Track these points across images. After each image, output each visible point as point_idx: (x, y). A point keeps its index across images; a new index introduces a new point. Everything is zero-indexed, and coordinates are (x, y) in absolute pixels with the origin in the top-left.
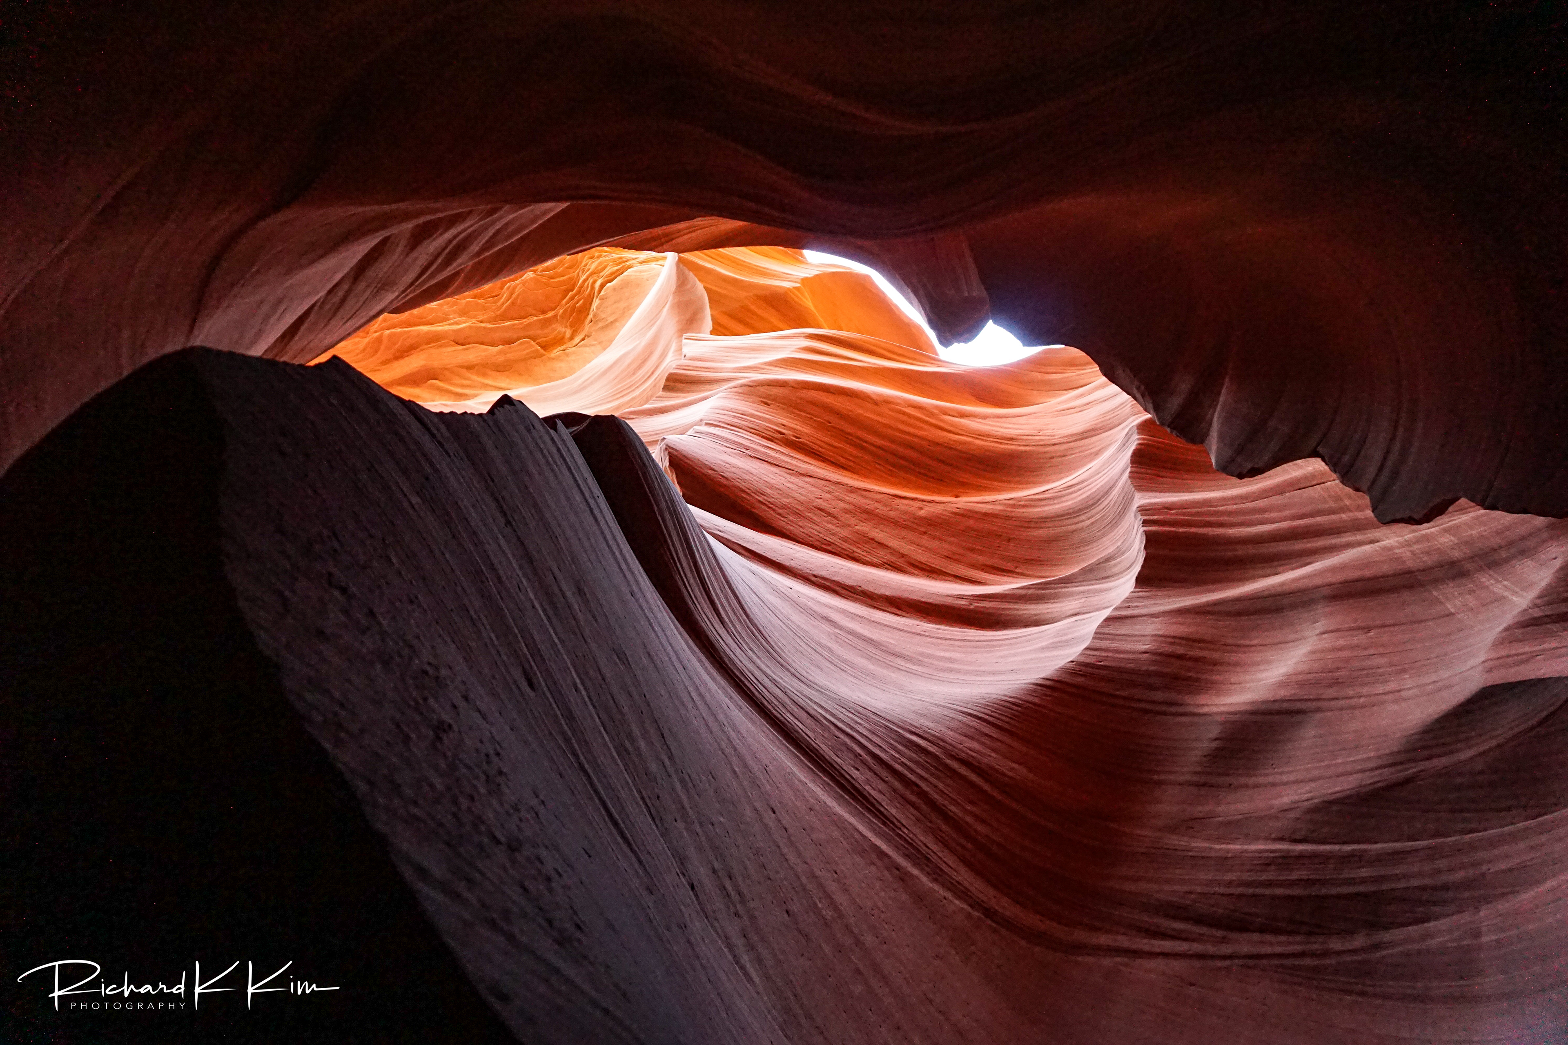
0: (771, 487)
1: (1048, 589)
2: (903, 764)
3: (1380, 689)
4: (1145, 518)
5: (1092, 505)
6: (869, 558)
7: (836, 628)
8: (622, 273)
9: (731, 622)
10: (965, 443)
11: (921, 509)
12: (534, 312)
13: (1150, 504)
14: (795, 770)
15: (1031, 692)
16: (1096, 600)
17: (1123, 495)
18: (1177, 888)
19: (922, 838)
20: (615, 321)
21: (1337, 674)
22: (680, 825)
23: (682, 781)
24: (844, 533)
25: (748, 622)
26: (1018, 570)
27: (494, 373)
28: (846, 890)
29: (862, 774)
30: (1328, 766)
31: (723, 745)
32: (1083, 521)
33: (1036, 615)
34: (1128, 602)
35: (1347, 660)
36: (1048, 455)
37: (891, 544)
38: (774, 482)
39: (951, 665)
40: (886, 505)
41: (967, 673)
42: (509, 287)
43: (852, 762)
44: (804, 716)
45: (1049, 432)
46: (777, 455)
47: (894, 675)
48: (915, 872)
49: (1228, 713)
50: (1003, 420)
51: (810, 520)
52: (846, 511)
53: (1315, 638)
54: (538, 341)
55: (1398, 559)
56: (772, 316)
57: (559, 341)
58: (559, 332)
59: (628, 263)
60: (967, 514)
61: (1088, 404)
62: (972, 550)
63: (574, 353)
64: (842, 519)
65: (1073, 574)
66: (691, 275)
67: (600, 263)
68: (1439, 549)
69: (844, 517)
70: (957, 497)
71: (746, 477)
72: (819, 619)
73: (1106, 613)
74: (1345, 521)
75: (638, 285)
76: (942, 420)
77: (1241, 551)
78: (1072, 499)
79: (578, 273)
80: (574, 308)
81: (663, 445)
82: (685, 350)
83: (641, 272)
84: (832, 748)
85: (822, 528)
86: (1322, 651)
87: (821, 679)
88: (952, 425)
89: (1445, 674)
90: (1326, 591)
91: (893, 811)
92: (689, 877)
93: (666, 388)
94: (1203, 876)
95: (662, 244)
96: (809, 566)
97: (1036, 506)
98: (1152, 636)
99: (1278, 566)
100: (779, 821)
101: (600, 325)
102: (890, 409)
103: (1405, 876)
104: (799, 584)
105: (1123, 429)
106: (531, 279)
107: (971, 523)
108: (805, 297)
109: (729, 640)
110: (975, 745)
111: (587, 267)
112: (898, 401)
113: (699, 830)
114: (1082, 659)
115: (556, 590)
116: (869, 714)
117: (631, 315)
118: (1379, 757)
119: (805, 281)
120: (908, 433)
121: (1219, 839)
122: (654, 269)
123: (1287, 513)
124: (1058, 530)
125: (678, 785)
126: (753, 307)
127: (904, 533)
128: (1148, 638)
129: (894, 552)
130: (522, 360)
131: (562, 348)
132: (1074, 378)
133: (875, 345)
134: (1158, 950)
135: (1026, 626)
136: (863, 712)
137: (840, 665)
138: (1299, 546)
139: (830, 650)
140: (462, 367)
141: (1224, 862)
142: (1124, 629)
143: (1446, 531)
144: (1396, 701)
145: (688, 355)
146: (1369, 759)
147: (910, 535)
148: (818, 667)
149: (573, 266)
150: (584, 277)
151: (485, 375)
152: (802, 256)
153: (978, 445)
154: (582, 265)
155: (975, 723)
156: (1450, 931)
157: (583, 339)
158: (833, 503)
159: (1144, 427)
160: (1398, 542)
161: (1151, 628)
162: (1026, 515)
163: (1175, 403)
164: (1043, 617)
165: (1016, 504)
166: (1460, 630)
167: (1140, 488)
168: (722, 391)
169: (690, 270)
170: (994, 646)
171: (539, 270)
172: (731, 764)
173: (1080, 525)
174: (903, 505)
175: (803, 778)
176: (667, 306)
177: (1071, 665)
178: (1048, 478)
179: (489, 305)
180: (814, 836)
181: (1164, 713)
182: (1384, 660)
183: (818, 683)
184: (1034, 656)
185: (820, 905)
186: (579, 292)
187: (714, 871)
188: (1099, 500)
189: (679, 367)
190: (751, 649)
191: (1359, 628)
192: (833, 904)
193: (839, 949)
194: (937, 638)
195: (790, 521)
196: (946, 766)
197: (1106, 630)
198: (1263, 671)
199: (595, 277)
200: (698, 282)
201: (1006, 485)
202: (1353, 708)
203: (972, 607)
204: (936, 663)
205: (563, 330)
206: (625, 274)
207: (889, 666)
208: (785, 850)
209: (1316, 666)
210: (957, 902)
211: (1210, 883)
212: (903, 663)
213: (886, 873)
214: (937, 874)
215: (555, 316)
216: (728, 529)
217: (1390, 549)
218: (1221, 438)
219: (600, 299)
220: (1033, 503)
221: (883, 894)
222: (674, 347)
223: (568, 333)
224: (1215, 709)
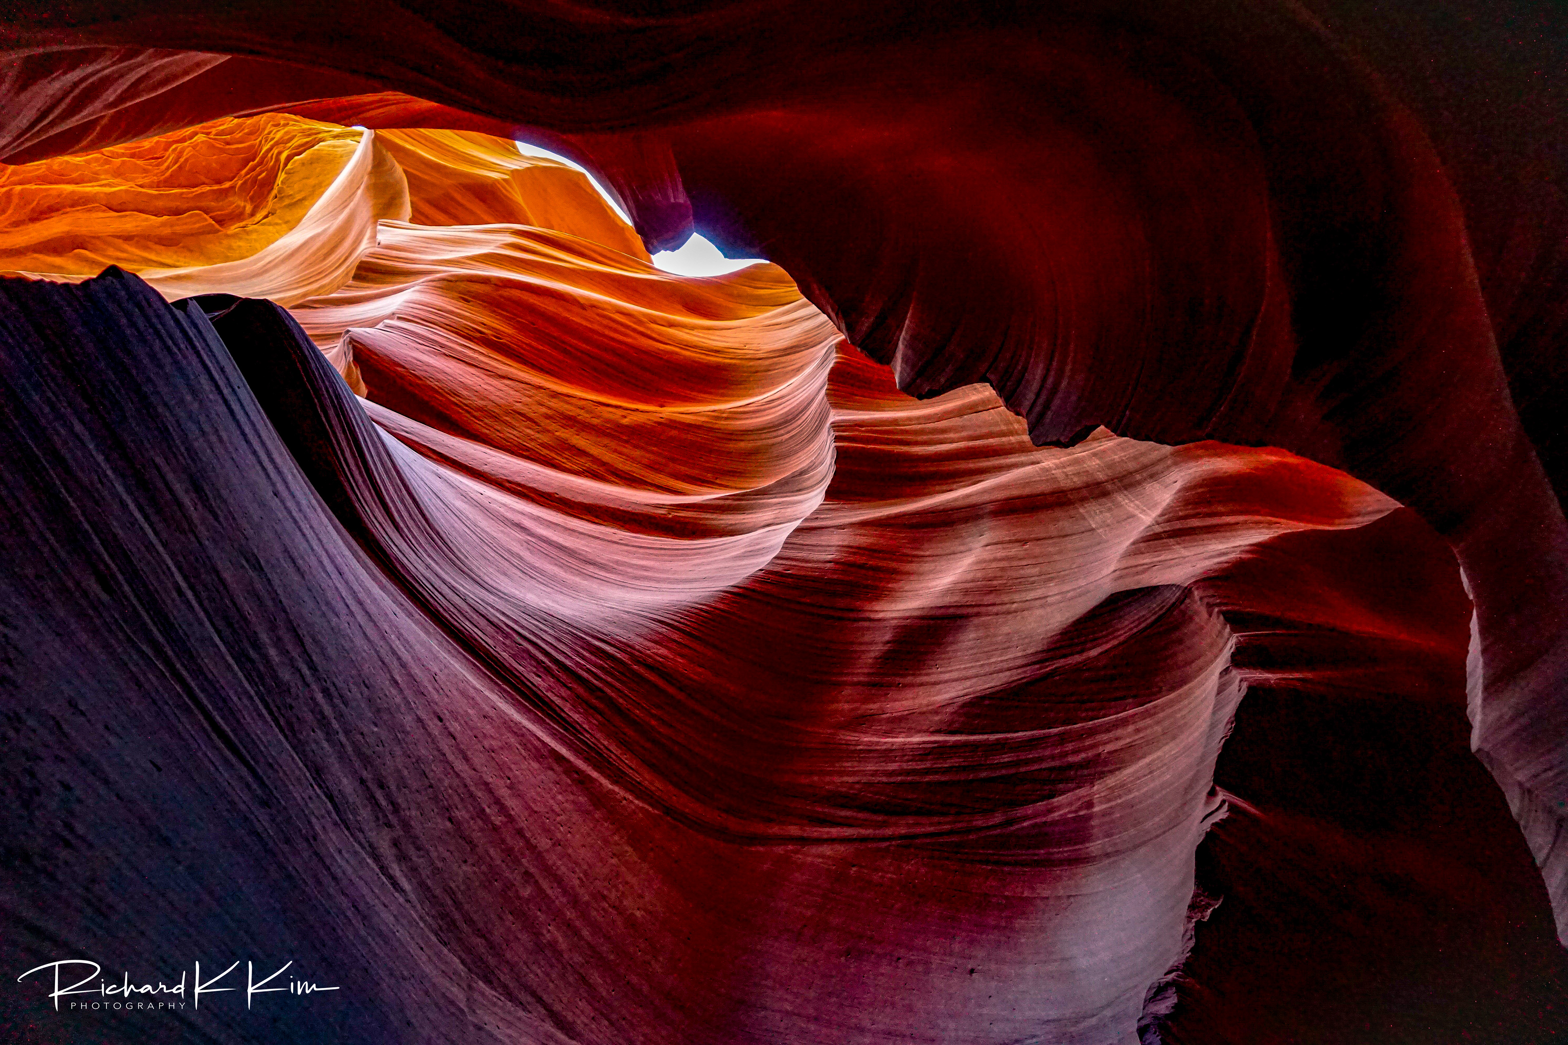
0: (466, 387)
1: (742, 500)
2: (588, 671)
3: (1031, 595)
4: (837, 434)
5: (791, 420)
6: (568, 465)
7: (529, 535)
8: (313, 146)
9: (407, 527)
10: (672, 353)
11: (625, 417)
12: (207, 181)
13: (843, 421)
14: (470, 677)
15: (722, 600)
16: (789, 512)
17: (819, 411)
18: (845, 779)
19: (606, 743)
20: (304, 199)
21: (995, 583)
22: (320, 735)
23: (325, 691)
24: (544, 438)
25: (427, 526)
26: (718, 481)
27: (157, 247)
28: (519, 796)
29: (543, 680)
30: (982, 665)
31: (383, 652)
32: (783, 435)
33: (731, 525)
34: (818, 514)
35: (1003, 569)
36: (753, 369)
37: (591, 452)
38: (470, 383)
39: (646, 573)
40: (588, 412)
41: (658, 580)
42: (176, 148)
43: (535, 670)
44: (483, 623)
45: (754, 346)
46: (476, 355)
47: (585, 583)
48: (595, 775)
49: (900, 618)
50: (711, 332)
51: (505, 423)
52: (547, 417)
53: (981, 549)
54: (212, 214)
55: (1055, 479)
56: (478, 208)
57: (238, 216)
58: (238, 207)
59: (320, 136)
60: (672, 424)
61: (793, 320)
62: (674, 460)
63: (256, 231)
64: (542, 424)
65: (769, 487)
66: (389, 155)
67: (286, 133)
68: (1087, 471)
69: (545, 422)
70: (662, 406)
71: (440, 376)
72: (509, 524)
73: (797, 524)
74: (1013, 444)
75: (330, 162)
76: (648, 328)
77: (923, 469)
78: (773, 413)
79: (261, 141)
80: (255, 180)
81: (346, 337)
82: (380, 238)
83: (334, 147)
84: (514, 656)
85: (520, 432)
86: (984, 561)
87: (506, 586)
88: (659, 334)
89: (1082, 582)
90: (990, 507)
91: (576, 717)
92: (327, 788)
93: (356, 277)
94: (871, 767)
95: (349, 117)
96: (504, 472)
97: (740, 419)
98: (839, 546)
99: (954, 483)
100: (446, 728)
101: (287, 202)
102: (598, 315)
103: (1041, 760)
104: (491, 490)
105: (825, 347)
106: (203, 142)
107: (674, 433)
108: (516, 193)
109: (404, 546)
110: (663, 651)
111: (271, 135)
112: (606, 306)
113: (343, 739)
114: (771, 568)
115: (160, 485)
116: (555, 621)
117: (323, 193)
118: (1025, 656)
119: (514, 172)
120: (613, 339)
121: (887, 733)
122: (348, 145)
123: (964, 434)
124: (759, 443)
125: (319, 697)
126: (458, 197)
127: (606, 441)
128: (834, 548)
129: (596, 460)
130: (192, 235)
131: (242, 224)
132: (782, 294)
133: (585, 247)
134: (826, 836)
135: (721, 536)
136: (548, 618)
137: (530, 572)
138: (972, 465)
139: (521, 558)
140: (119, 237)
141: (887, 754)
142: (811, 540)
143: (1095, 455)
144: (1042, 606)
145: (382, 243)
146: (1015, 658)
147: (613, 444)
148: (505, 574)
149: (255, 131)
150: (268, 146)
151: (146, 248)
152: (514, 147)
153: (685, 356)
154: (266, 132)
155: (663, 630)
156: (1070, 804)
157: (266, 217)
158: (534, 408)
159: (841, 347)
160: (1054, 464)
161: (837, 539)
162: (730, 427)
163: (866, 324)
164: (738, 527)
165: (718, 416)
166: (1099, 544)
167: (836, 405)
168: (418, 285)
169: (388, 149)
170: (687, 555)
171: (214, 133)
172: (390, 672)
173: (779, 439)
174: (606, 412)
175: (478, 686)
176: (362, 187)
177: (760, 573)
178: (750, 392)
179: (150, 167)
180: (486, 743)
181: (840, 619)
182: (1035, 570)
183: (502, 589)
184: (727, 565)
185: (488, 810)
186: (261, 163)
187: (362, 781)
188: (797, 415)
189: (372, 255)
190: (429, 556)
191: (1017, 541)
192: (503, 809)
193: (509, 852)
194: (633, 546)
195: (486, 424)
196: (634, 672)
197: (794, 540)
198: (934, 579)
199: (281, 146)
200: (397, 164)
201: (710, 397)
202: (1009, 613)
203: (670, 516)
204: (629, 570)
205: (242, 204)
206: (316, 147)
207: (581, 574)
208: (451, 758)
209: (979, 575)
210: (636, 802)
211: (875, 773)
212: (597, 571)
213: (564, 777)
214: (617, 777)
215: (232, 188)
216: (417, 431)
217: (1046, 470)
218: (905, 360)
219: (286, 173)
220: (735, 416)
221: (560, 797)
222: (368, 234)
223: (249, 208)
224: (889, 615)
